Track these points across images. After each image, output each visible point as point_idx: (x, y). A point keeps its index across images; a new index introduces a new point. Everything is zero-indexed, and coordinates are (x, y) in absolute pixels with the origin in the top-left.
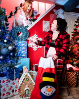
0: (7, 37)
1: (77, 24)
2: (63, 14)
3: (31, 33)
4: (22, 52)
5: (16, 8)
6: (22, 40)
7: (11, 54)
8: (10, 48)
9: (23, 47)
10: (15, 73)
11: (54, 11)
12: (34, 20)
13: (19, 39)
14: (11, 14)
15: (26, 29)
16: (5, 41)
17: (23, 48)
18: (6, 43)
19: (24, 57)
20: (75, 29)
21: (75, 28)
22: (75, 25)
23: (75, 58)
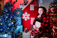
7: (13, 26)
22: (49, 7)
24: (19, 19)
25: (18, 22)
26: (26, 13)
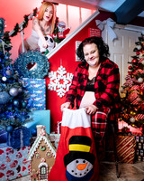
0: (8, 72)
1: (139, 47)
2: (114, 28)
3: (53, 64)
4: (37, 99)
5: (26, 17)
6: (36, 76)
7: (16, 103)
8: (13, 91)
9: (37, 89)
10: (22, 136)
11: (97, 22)
12: (60, 40)
13: (30, 76)
14: (17, 29)
15: (44, 58)
16: (4, 79)
17: (39, 92)
18: (6, 82)
19: (39, 109)
20: (135, 58)
21: (135, 54)
22: (136, 50)
23: (134, 111)
24: (37, 86)
25: (34, 95)
26: (62, 70)
